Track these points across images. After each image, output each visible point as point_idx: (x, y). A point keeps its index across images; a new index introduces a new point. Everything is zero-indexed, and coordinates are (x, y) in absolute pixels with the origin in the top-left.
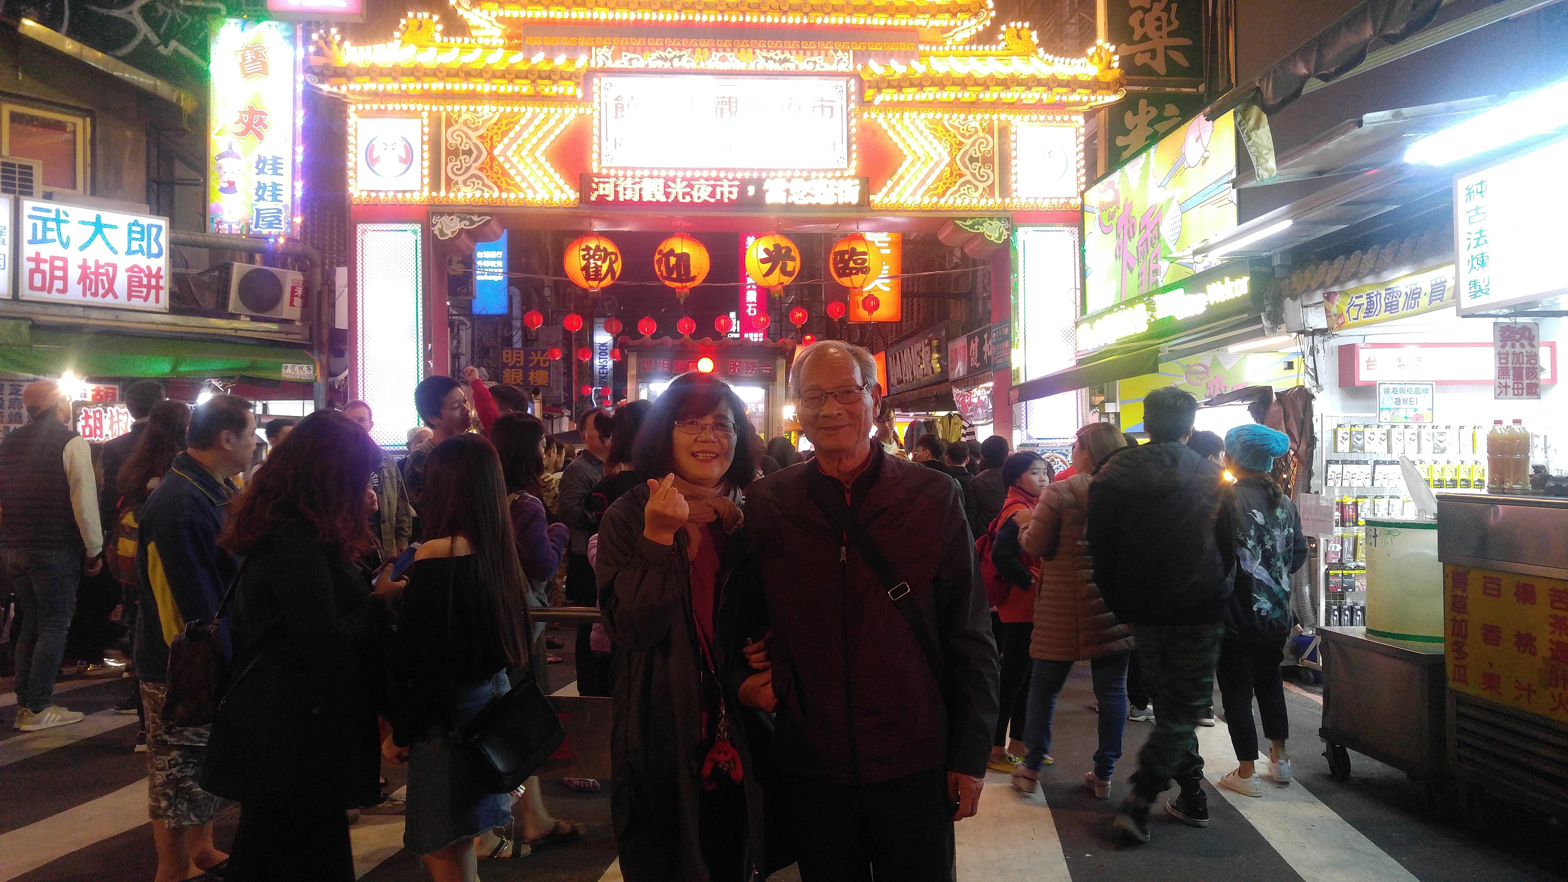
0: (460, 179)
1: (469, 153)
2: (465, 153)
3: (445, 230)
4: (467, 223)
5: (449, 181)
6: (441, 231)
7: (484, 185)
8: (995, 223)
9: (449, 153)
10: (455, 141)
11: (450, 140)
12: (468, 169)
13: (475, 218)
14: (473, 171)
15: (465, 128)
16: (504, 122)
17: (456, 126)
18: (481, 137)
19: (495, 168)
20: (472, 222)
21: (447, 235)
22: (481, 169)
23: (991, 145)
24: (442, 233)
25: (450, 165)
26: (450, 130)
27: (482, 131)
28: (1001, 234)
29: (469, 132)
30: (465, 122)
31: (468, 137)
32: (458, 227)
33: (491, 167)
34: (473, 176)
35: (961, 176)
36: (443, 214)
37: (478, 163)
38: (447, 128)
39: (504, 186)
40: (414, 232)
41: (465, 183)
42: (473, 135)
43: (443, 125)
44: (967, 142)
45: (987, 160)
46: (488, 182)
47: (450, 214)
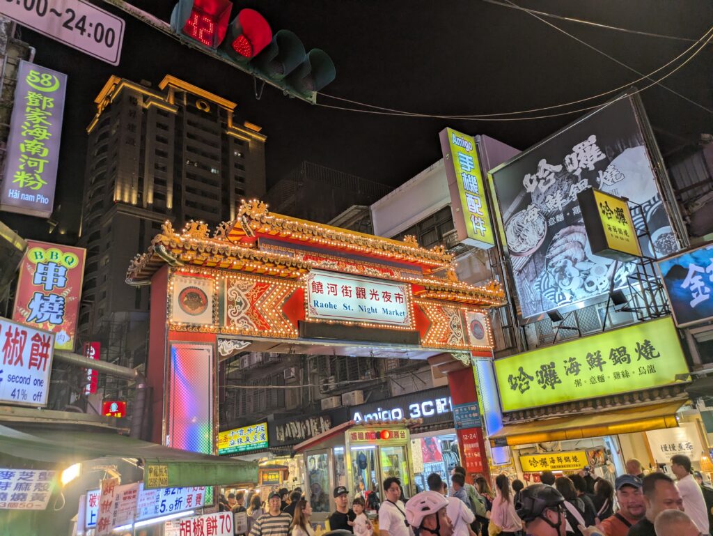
0: (235, 319)
1: (240, 304)
2: (238, 303)
3: (225, 350)
4: (238, 346)
5: (229, 319)
6: (223, 350)
7: (248, 323)
8: (465, 356)
9: (229, 303)
10: (232, 297)
11: (230, 295)
12: (240, 313)
13: (242, 343)
14: (242, 315)
15: (238, 289)
16: (259, 288)
17: (233, 288)
18: (247, 295)
19: (255, 314)
20: (241, 346)
21: (225, 353)
22: (247, 314)
23: (459, 320)
24: (223, 352)
25: (230, 310)
26: (230, 289)
27: (247, 292)
28: (468, 362)
29: (240, 291)
30: (238, 286)
31: (240, 295)
32: (233, 348)
33: (253, 314)
34: (242, 318)
35: (451, 333)
36: (223, 340)
37: (245, 311)
38: (228, 288)
39: (260, 325)
40: (209, 351)
41: (238, 321)
42: (243, 294)
43: (226, 286)
44: (451, 318)
45: (459, 327)
46: (250, 322)
47: (228, 340)
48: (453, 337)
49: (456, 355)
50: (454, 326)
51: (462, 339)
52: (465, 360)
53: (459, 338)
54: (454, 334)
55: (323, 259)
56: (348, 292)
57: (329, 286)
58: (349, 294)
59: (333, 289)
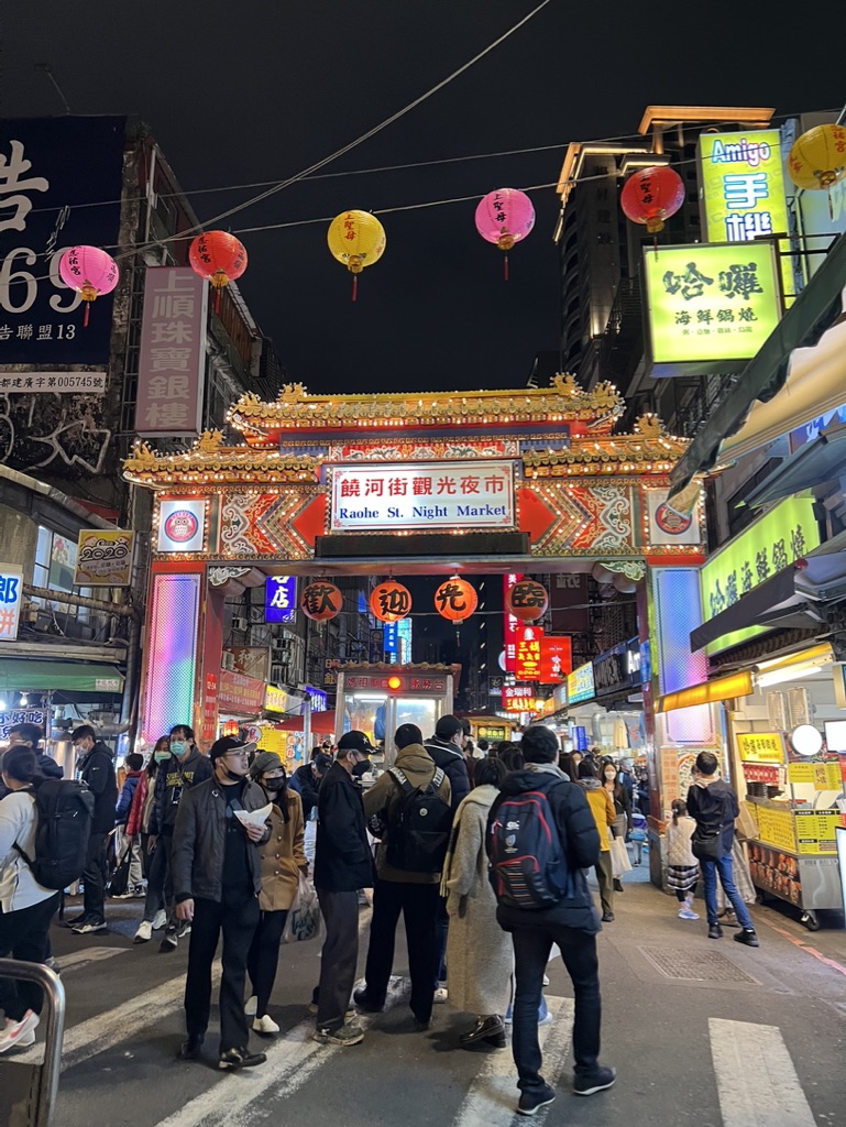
0: (230, 542)
1: (238, 523)
2: (234, 523)
3: (217, 579)
4: (234, 573)
5: (222, 542)
6: (215, 579)
7: (246, 545)
8: (634, 565)
9: (223, 523)
10: (228, 516)
11: (225, 515)
12: (236, 535)
13: (239, 569)
14: (239, 536)
15: (235, 506)
16: (264, 501)
17: (230, 505)
18: (247, 512)
19: (255, 534)
20: (237, 572)
21: (219, 582)
22: (245, 535)
23: (627, 505)
24: (216, 581)
25: (224, 532)
26: (225, 507)
27: (247, 508)
28: (638, 574)
29: (238, 508)
30: (236, 502)
31: (238, 513)
32: (227, 576)
33: (253, 533)
34: (239, 539)
35: (604, 529)
36: (216, 567)
37: (243, 531)
38: (223, 506)
39: (261, 546)
40: (196, 581)
41: (233, 544)
42: (241, 511)
43: (220, 504)
44: (609, 504)
45: (625, 517)
46: (250, 544)
47: (222, 567)
48: (606, 535)
49: (612, 565)
50: (612, 517)
51: (629, 538)
52: (633, 571)
53: (620, 537)
54: (610, 530)
55: (376, 446)
56: (402, 487)
57: (370, 483)
58: (402, 491)
59: (376, 487)
